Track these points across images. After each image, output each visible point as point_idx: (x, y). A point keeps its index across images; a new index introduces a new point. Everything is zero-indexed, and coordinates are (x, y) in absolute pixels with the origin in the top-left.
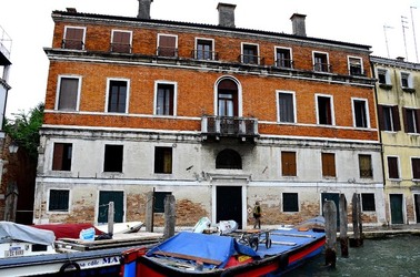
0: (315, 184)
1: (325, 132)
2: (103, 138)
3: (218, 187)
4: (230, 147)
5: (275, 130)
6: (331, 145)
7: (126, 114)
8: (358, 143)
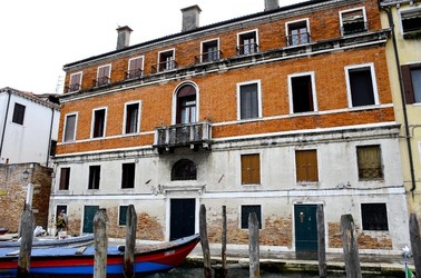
0: (285, 193)
1: (301, 123)
2: (88, 161)
3: (172, 200)
4: (185, 157)
5: (235, 130)
6: (308, 138)
7: (104, 138)
8: (355, 130)
